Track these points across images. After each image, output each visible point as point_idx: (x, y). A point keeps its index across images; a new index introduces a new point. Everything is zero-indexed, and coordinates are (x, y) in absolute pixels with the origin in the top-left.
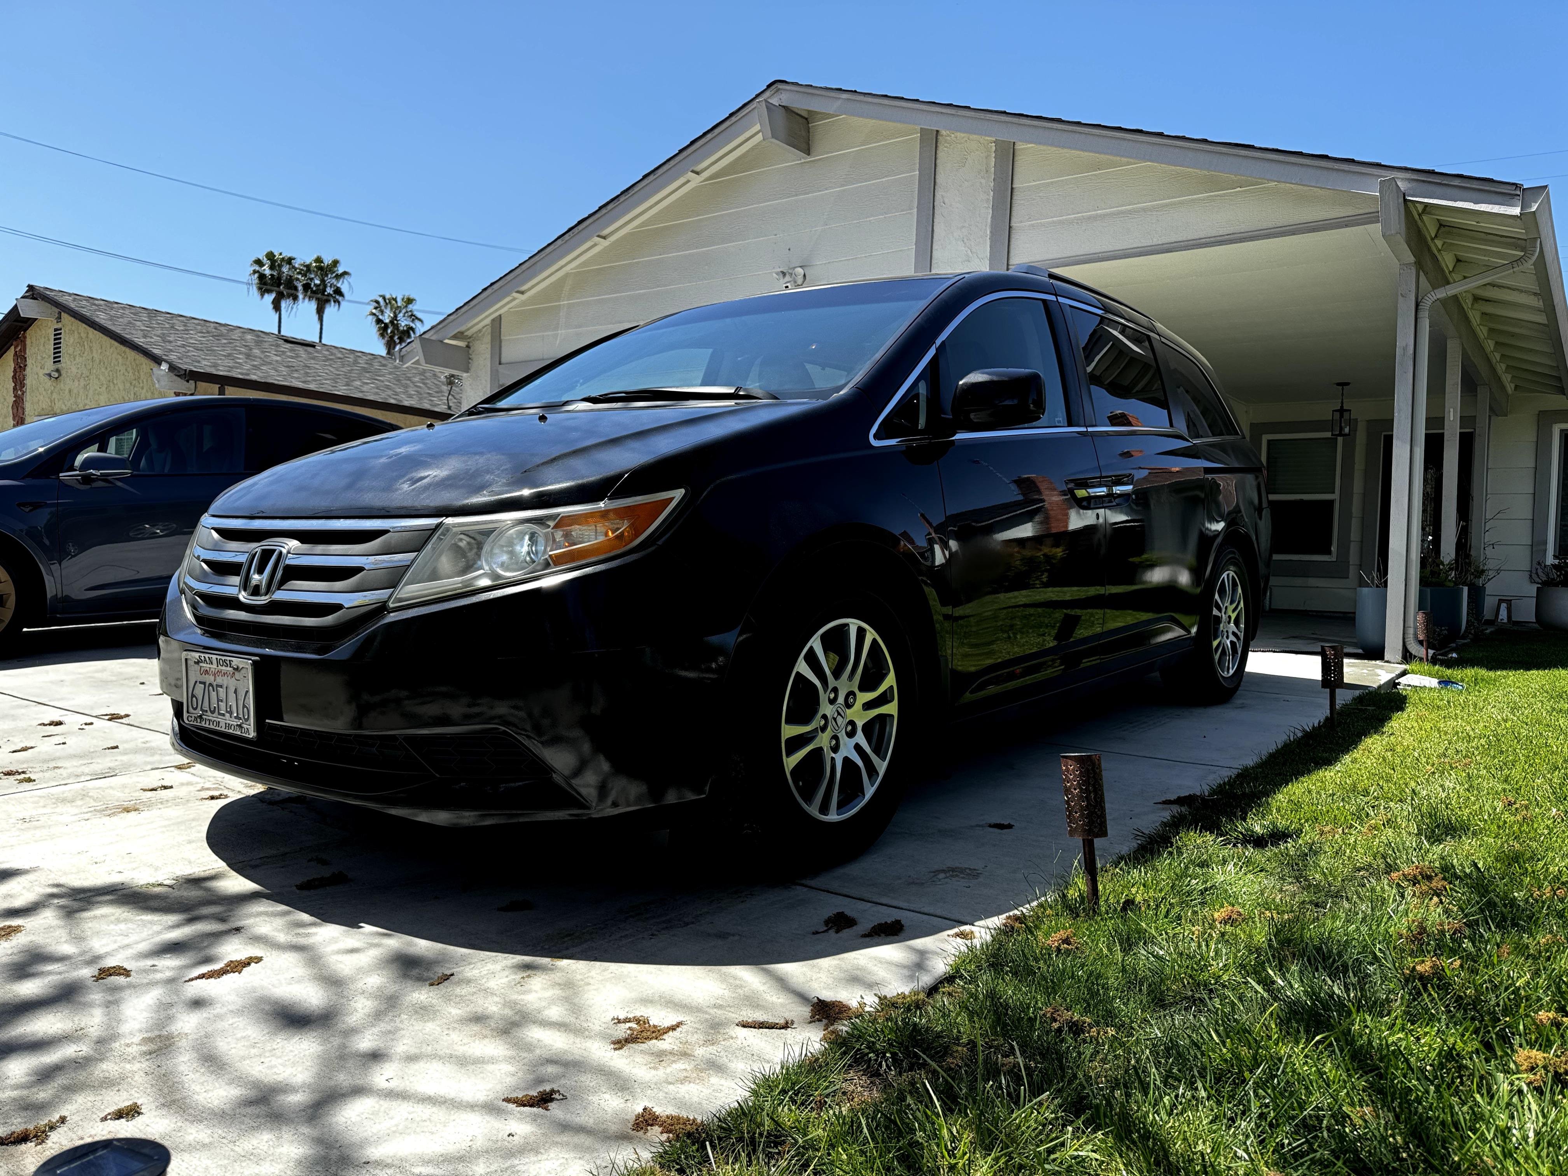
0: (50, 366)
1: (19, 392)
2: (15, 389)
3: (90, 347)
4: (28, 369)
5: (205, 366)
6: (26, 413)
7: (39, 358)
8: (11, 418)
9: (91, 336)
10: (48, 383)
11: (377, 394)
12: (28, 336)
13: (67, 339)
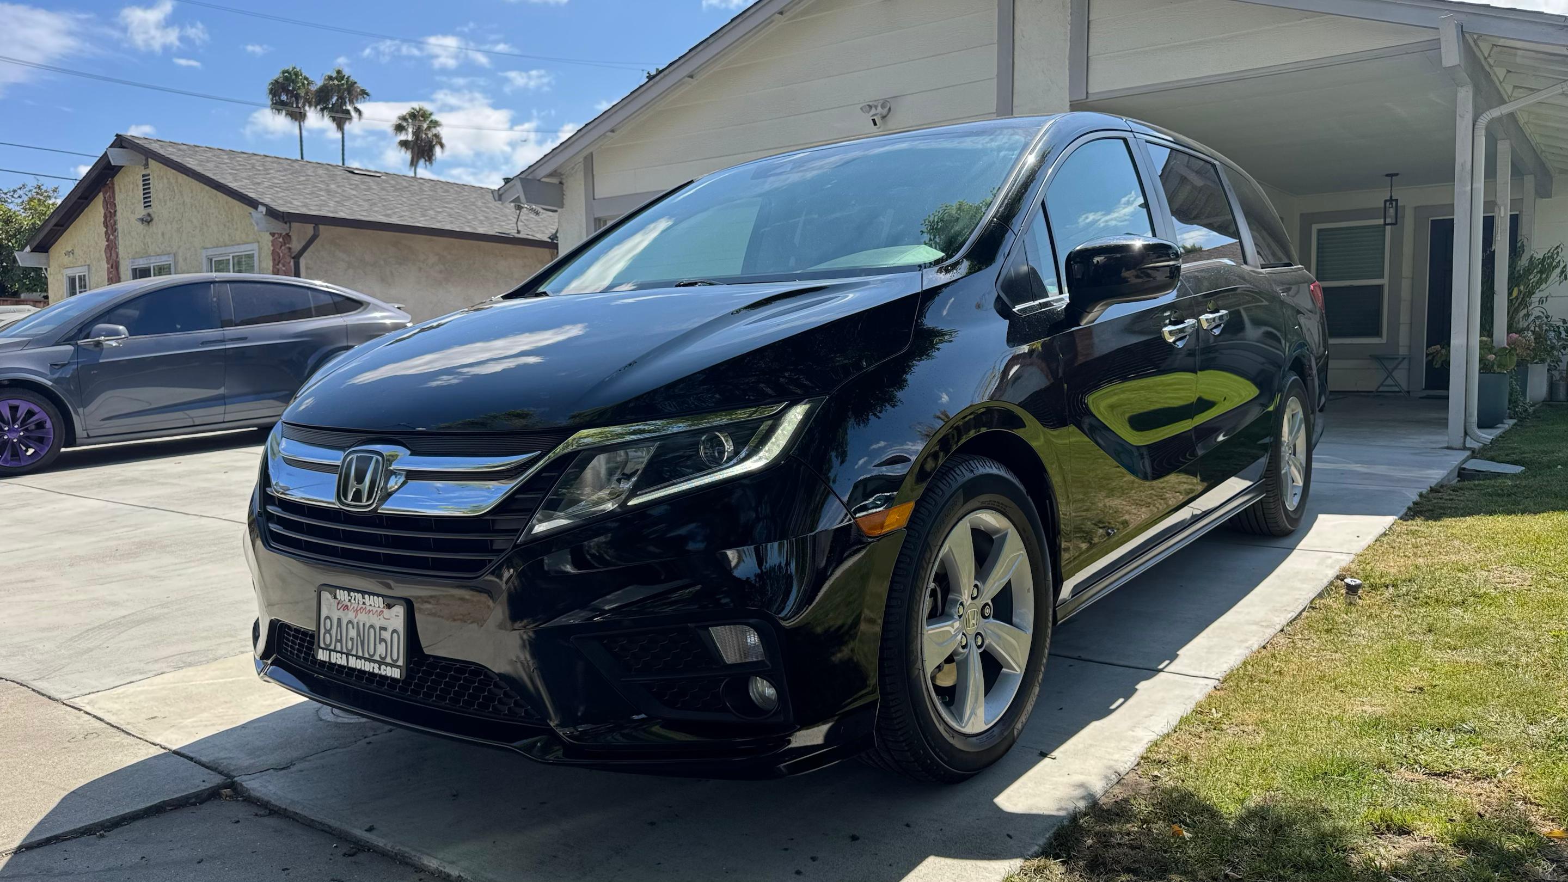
0: (141, 212)
1: (111, 237)
2: (106, 233)
3: (181, 192)
4: (118, 214)
5: (296, 206)
6: (120, 256)
7: (129, 203)
8: (105, 262)
9: (180, 180)
10: (141, 227)
11: (452, 222)
12: (115, 183)
13: (156, 184)
